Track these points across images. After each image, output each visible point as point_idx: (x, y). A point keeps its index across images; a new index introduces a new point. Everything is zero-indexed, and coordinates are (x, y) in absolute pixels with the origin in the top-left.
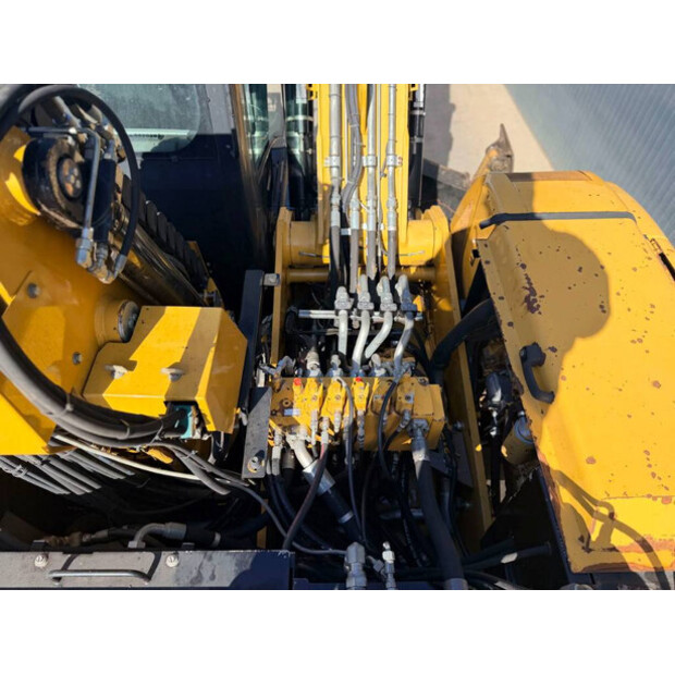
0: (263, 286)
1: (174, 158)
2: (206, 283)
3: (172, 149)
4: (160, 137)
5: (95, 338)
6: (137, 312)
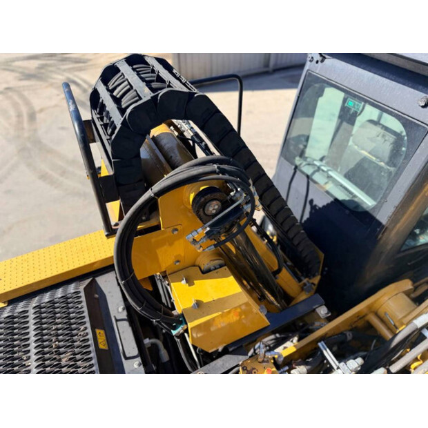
0: (315, 310)
1: (347, 212)
2: (314, 276)
3: (351, 207)
4: (355, 196)
5: (195, 260)
6: (221, 266)
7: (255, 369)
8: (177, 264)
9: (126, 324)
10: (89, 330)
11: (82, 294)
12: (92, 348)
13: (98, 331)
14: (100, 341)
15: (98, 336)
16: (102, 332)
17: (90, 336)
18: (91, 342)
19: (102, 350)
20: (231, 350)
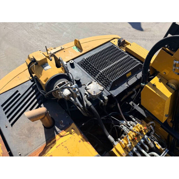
7: (144, 124)
8: (164, 73)
9: (136, 79)
10: (129, 70)
11: (138, 64)
12: (125, 73)
13: (130, 73)
14: (128, 74)
15: (129, 73)
16: (131, 74)
17: (128, 71)
18: (127, 72)
19: (126, 76)
20: (146, 111)
